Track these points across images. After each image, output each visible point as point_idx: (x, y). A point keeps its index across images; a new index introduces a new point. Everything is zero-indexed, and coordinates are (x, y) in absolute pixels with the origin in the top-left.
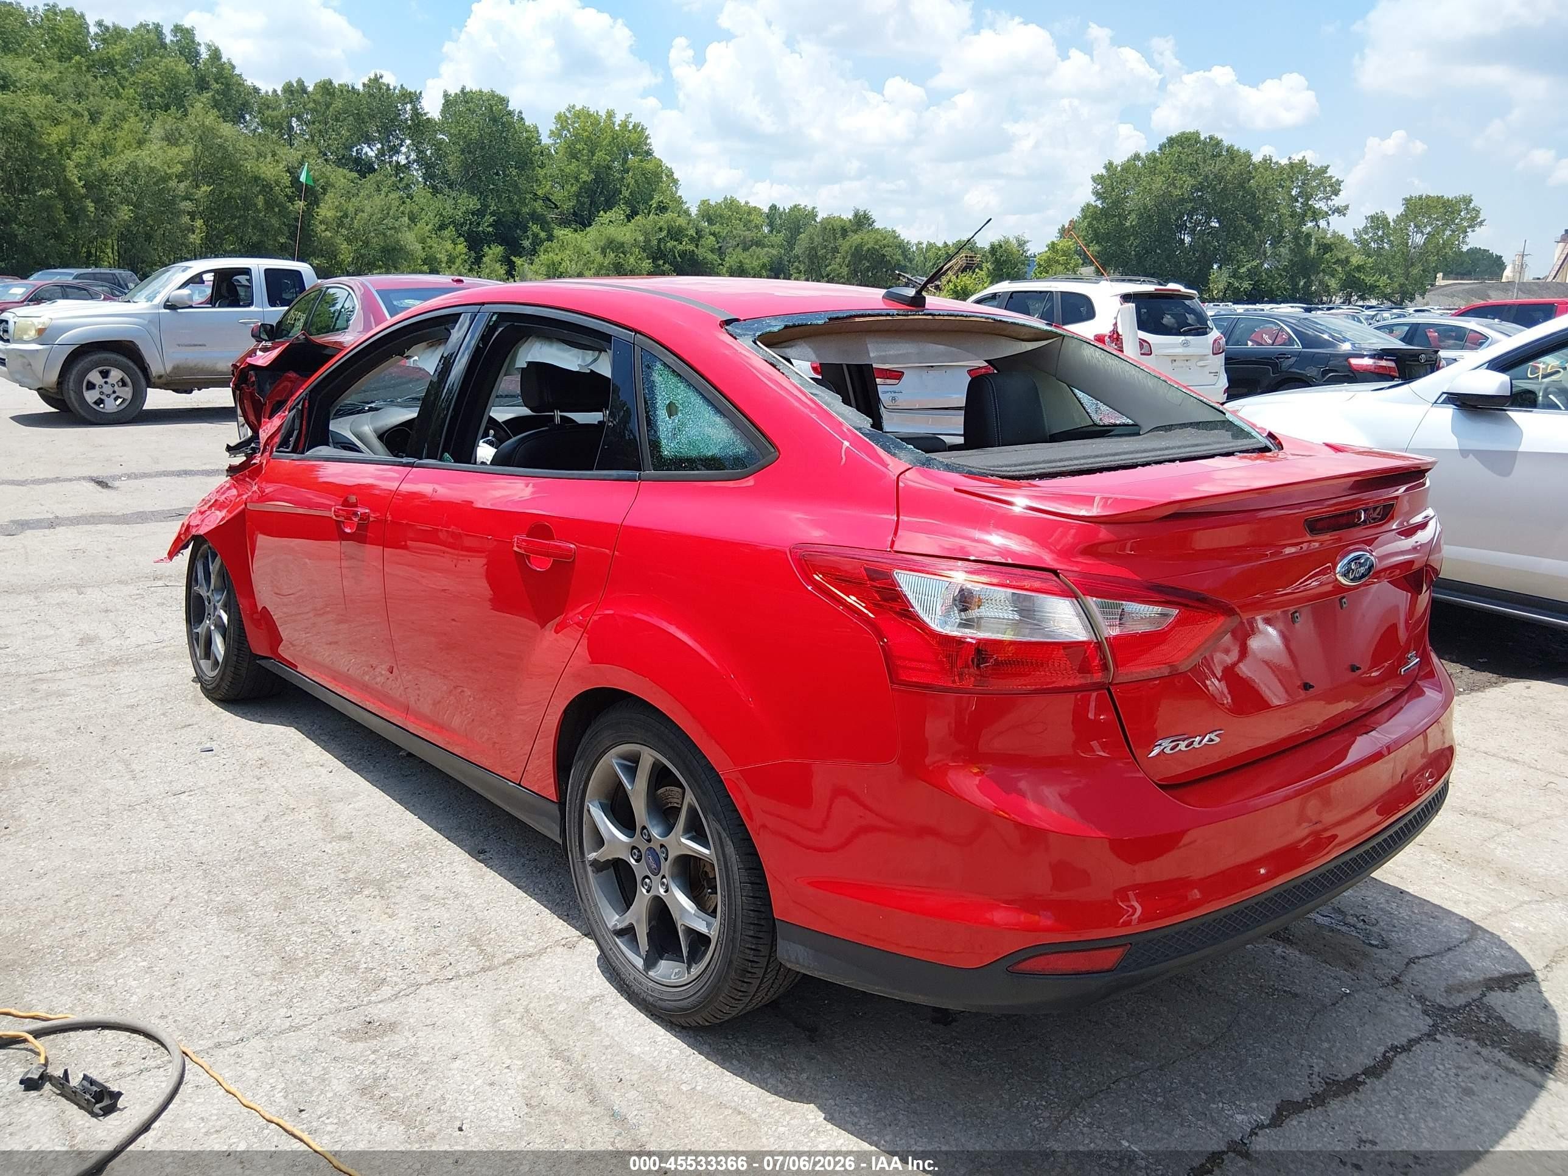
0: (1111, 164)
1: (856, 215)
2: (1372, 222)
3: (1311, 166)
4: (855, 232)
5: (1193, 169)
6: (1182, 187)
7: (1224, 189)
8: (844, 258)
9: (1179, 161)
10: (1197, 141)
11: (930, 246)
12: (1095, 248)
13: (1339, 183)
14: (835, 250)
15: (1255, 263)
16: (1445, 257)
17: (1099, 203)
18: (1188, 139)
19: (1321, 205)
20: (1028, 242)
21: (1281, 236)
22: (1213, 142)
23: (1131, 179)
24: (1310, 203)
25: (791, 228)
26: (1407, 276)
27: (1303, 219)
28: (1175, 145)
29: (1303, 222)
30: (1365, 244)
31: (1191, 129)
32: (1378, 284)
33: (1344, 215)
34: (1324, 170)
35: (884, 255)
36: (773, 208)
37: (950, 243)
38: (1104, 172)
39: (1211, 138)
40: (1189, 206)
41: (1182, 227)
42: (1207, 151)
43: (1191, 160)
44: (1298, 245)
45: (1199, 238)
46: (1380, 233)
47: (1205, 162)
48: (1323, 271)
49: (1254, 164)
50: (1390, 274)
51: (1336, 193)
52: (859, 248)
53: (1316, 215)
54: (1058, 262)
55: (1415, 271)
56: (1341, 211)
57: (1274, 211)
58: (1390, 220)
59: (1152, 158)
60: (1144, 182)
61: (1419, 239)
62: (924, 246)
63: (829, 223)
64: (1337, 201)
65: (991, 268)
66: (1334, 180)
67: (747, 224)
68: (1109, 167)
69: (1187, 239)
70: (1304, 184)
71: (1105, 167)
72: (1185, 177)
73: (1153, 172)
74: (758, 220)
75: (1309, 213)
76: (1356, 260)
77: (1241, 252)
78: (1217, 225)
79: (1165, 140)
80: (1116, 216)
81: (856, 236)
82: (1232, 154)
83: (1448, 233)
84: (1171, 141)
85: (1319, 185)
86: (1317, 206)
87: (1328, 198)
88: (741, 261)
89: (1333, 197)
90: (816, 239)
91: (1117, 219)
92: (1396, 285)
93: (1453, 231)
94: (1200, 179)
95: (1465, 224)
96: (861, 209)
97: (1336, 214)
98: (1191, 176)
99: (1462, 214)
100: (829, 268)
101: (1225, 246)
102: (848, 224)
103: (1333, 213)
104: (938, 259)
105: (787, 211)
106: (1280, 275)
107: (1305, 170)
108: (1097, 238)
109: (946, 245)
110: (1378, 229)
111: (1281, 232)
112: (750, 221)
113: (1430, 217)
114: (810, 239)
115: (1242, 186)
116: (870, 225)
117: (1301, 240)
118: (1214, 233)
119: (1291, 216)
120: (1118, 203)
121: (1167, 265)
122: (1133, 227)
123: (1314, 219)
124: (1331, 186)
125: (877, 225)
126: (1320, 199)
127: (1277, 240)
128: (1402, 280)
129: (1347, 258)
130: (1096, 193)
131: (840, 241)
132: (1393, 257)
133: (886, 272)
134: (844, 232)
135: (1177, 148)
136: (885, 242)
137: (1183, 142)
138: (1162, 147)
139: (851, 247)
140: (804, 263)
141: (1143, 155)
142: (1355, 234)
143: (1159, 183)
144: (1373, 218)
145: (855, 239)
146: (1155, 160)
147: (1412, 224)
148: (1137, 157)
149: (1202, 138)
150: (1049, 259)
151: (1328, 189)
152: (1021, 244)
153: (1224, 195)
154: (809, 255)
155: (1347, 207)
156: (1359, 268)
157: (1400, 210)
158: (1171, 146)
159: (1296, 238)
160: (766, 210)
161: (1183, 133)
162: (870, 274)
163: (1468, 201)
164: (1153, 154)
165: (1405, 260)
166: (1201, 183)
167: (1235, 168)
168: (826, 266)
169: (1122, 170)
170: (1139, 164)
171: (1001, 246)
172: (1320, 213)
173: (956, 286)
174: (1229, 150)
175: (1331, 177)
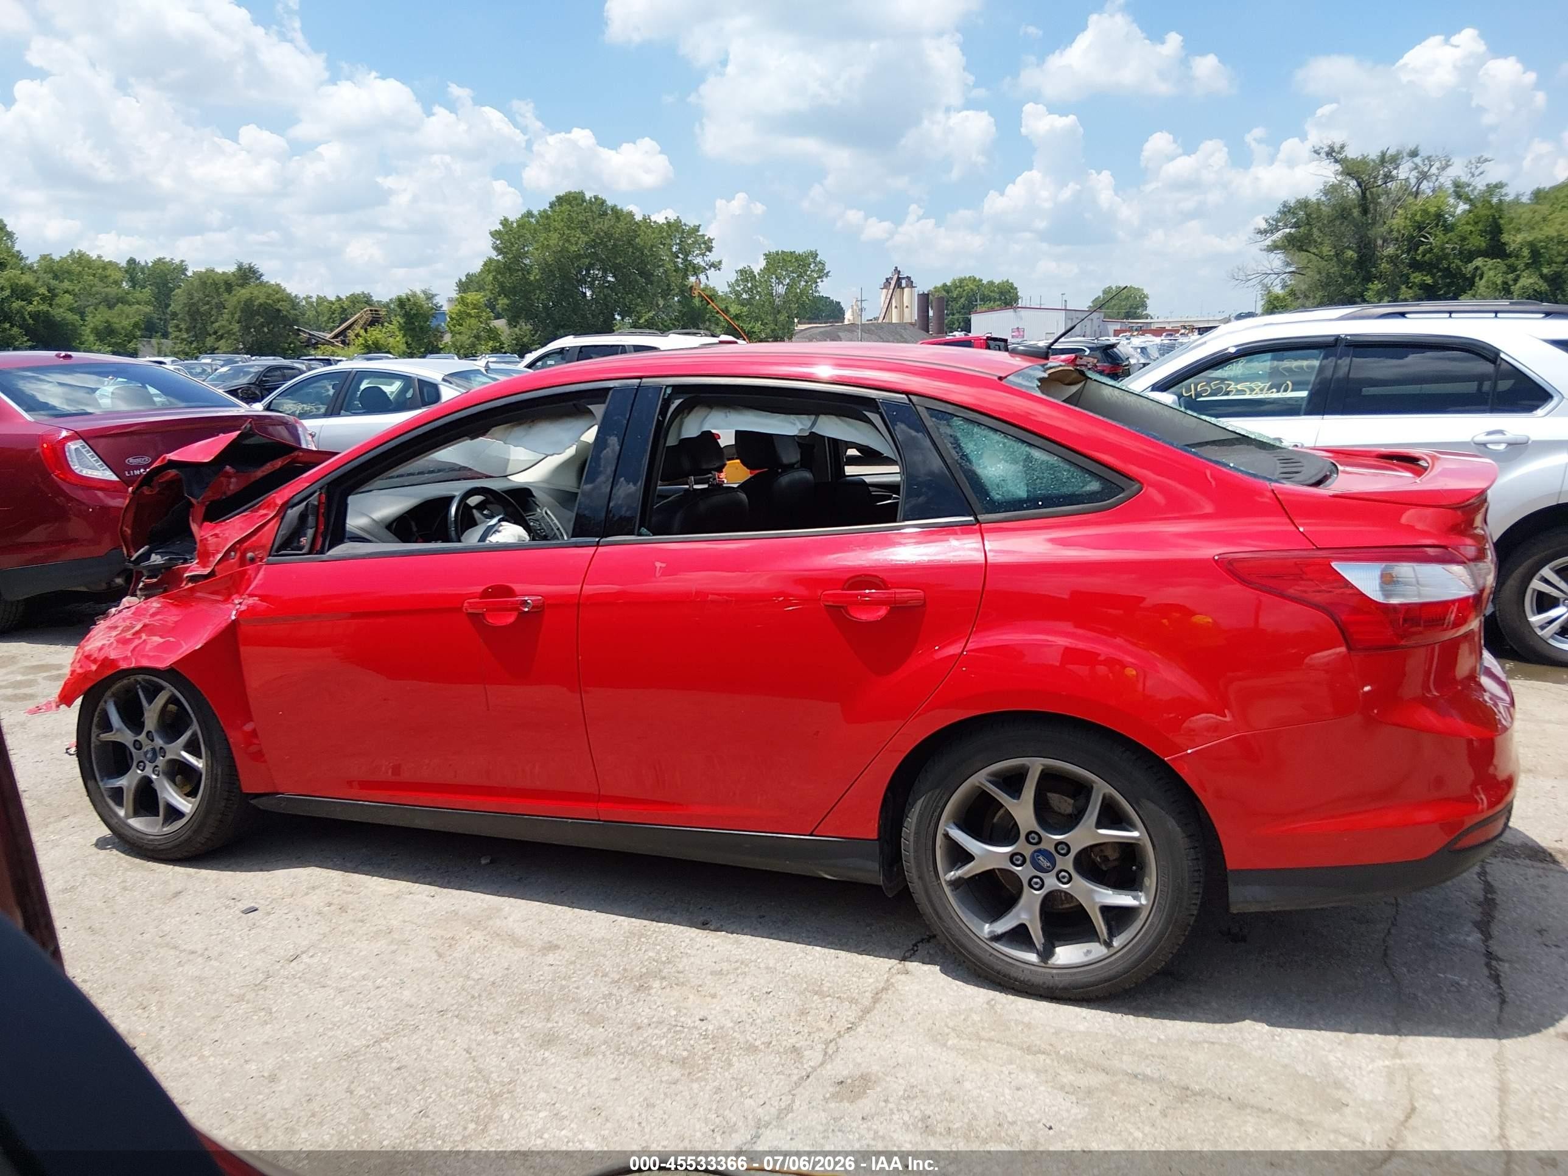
0: (506, 220)
1: (240, 268)
2: (742, 275)
3: (685, 225)
4: (242, 286)
5: (584, 226)
6: (577, 244)
7: (615, 245)
8: (233, 314)
9: (570, 219)
10: (584, 200)
11: (321, 300)
12: (503, 301)
13: (710, 240)
14: (221, 306)
15: (651, 314)
16: (803, 305)
17: (500, 257)
18: (575, 198)
19: (699, 261)
20: (436, 295)
21: (669, 289)
22: (599, 202)
23: (528, 235)
24: (689, 258)
25: (158, 283)
26: (776, 322)
27: (685, 273)
28: (564, 204)
29: (685, 277)
30: (738, 295)
31: (574, 189)
32: (754, 330)
33: (719, 269)
34: (697, 229)
35: (279, 311)
36: (132, 262)
37: (343, 297)
38: (501, 227)
39: (596, 198)
40: (587, 261)
41: (582, 282)
42: (594, 209)
43: (581, 218)
44: (684, 297)
45: (600, 292)
46: (749, 285)
47: (594, 220)
48: (709, 320)
49: (637, 223)
50: (762, 321)
51: (710, 249)
52: (249, 303)
53: (696, 270)
54: (469, 315)
55: (782, 318)
56: (716, 266)
57: (660, 266)
58: (756, 274)
59: (544, 215)
60: (542, 237)
61: (781, 289)
62: (314, 300)
63: (208, 277)
64: (712, 257)
65: (402, 321)
66: (706, 238)
67: (103, 279)
68: (505, 222)
69: (589, 293)
70: (681, 241)
71: (501, 223)
72: (578, 233)
73: (547, 229)
74: (118, 276)
75: (690, 268)
76: (734, 309)
77: (637, 305)
78: (612, 280)
79: (554, 199)
80: (518, 270)
81: (243, 291)
82: (617, 213)
83: (803, 283)
84: (559, 199)
85: (694, 242)
86: (695, 262)
87: (703, 255)
88: (107, 322)
89: (708, 253)
90: (196, 294)
91: (520, 273)
92: (768, 330)
93: (807, 282)
94: (592, 236)
95: (816, 276)
96: (245, 263)
97: (712, 269)
98: (583, 233)
99: (812, 266)
100: (216, 325)
101: (624, 298)
102: (233, 279)
103: (710, 268)
104: (333, 313)
105: (150, 264)
106: (673, 324)
107: (680, 230)
108: (504, 291)
109: (339, 299)
110: (747, 281)
111: (669, 285)
112: (106, 277)
113: (787, 270)
114: (189, 294)
115: (630, 243)
116: (258, 279)
117: (686, 293)
118: (612, 287)
119: (675, 271)
120: (518, 257)
121: (575, 317)
122: (537, 280)
123: (695, 274)
124: (705, 243)
125: (265, 279)
126: (697, 255)
127: (666, 293)
128: (773, 326)
129: (726, 307)
130: (496, 248)
131: (226, 296)
132: (763, 306)
133: (284, 327)
134: (229, 287)
135: (566, 207)
136: (277, 296)
137: (569, 201)
138: (552, 205)
139: (239, 302)
140: (185, 320)
141: (536, 213)
142: (729, 286)
143: (554, 239)
144: (742, 272)
145: (243, 293)
146: (548, 217)
147: (774, 276)
148: (529, 214)
149: (588, 198)
150: (460, 313)
151: (703, 246)
152: (430, 297)
153: (615, 251)
154: (189, 311)
155: (720, 263)
156: (737, 317)
157: (762, 264)
158: (561, 205)
159: (682, 292)
160: (123, 263)
161: (570, 193)
162: (266, 330)
163: (815, 255)
164: (545, 211)
165: (773, 308)
166: (593, 240)
167: (622, 225)
168: (213, 323)
169: (519, 226)
170: (533, 220)
171: (409, 300)
172: (699, 268)
173: (366, 341)
174: (614, 209)
175: (703, 236)
